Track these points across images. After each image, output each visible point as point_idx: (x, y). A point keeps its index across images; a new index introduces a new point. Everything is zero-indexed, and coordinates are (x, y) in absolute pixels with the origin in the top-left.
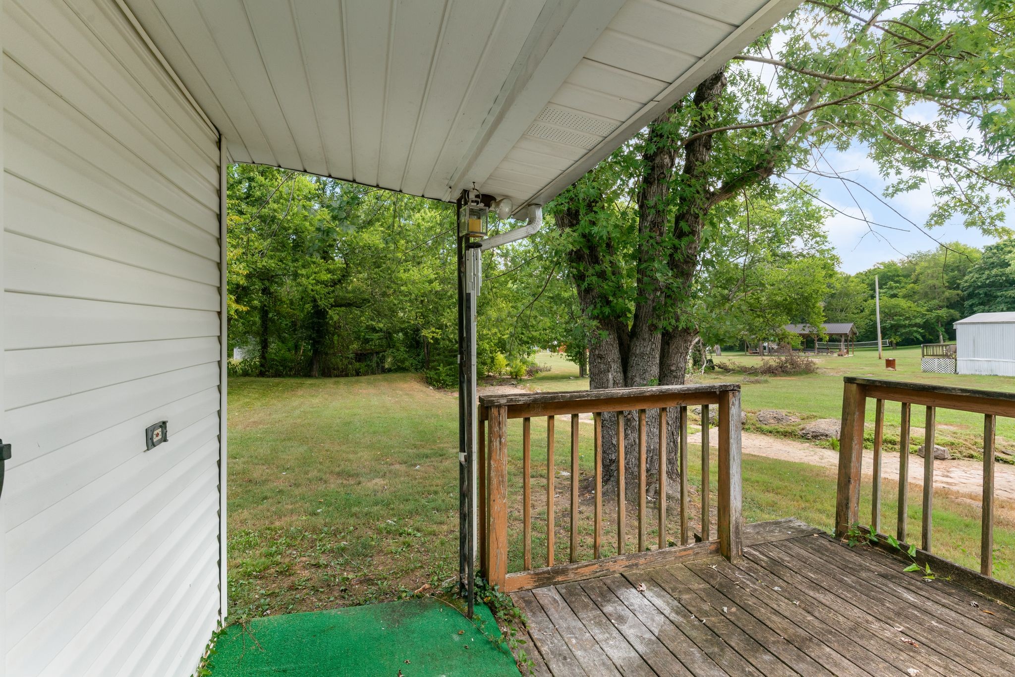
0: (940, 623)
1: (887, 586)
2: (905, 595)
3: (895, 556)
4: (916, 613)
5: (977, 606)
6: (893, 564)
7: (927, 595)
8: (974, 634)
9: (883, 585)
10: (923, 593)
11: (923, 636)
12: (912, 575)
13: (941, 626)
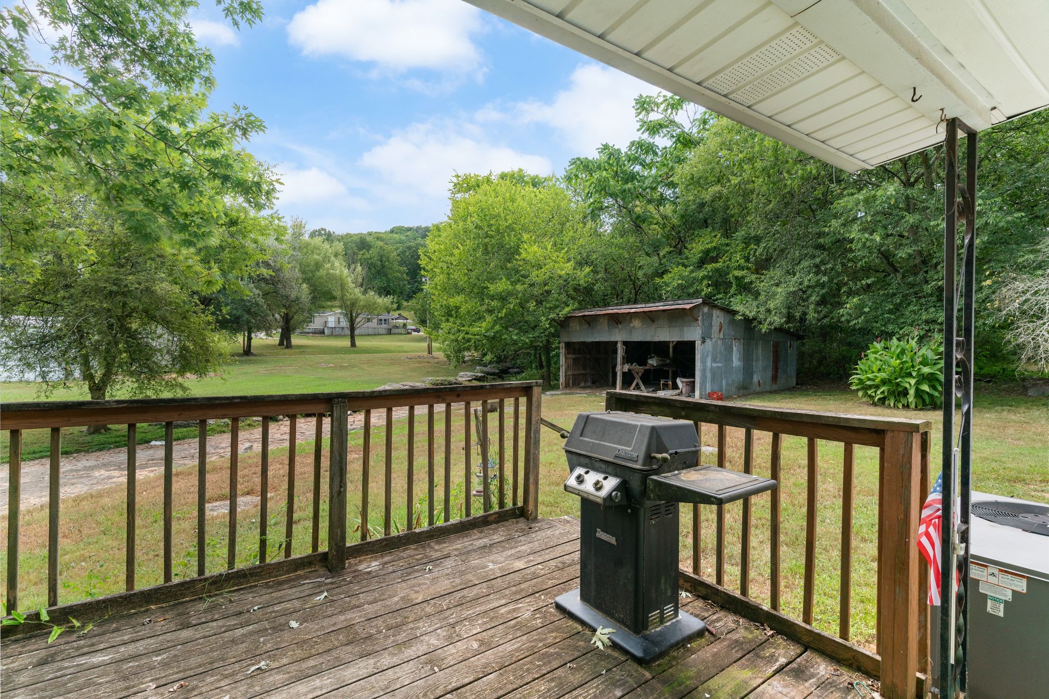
0: (160, 655)
1: (66, 668)
2: (94, 660)
3: (13, 638)
4: (131, 664)
5: (150, 621)
6: (24, 646)
7: (107, 645)
8: (186, 641)
9: (59, 670)
10: (102, 646)
11: (173, 674)
12: (62, 641)
13: (164, 656)
